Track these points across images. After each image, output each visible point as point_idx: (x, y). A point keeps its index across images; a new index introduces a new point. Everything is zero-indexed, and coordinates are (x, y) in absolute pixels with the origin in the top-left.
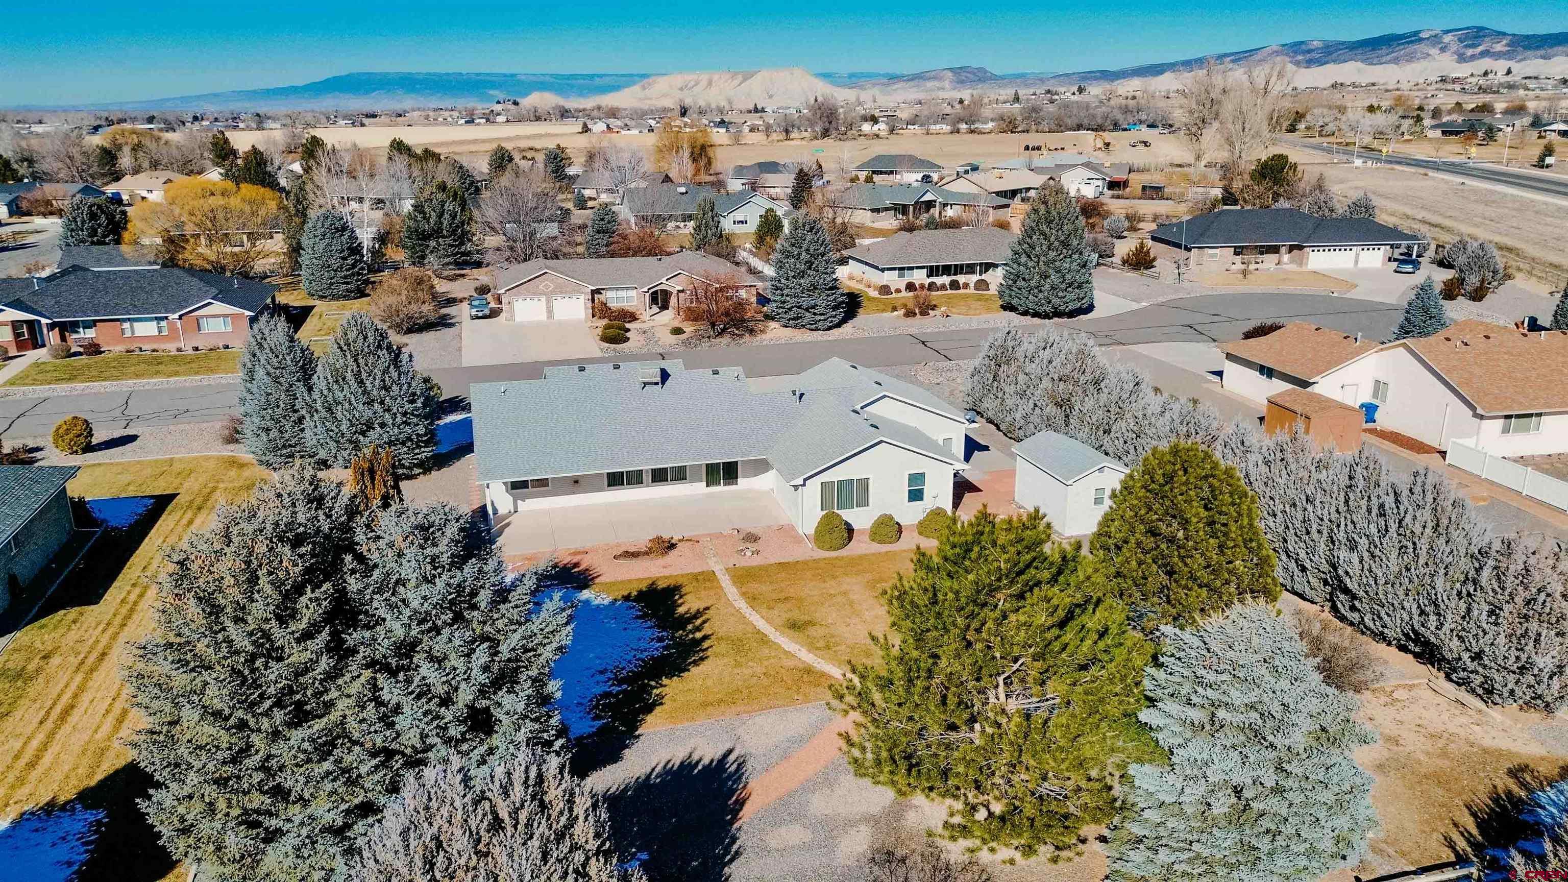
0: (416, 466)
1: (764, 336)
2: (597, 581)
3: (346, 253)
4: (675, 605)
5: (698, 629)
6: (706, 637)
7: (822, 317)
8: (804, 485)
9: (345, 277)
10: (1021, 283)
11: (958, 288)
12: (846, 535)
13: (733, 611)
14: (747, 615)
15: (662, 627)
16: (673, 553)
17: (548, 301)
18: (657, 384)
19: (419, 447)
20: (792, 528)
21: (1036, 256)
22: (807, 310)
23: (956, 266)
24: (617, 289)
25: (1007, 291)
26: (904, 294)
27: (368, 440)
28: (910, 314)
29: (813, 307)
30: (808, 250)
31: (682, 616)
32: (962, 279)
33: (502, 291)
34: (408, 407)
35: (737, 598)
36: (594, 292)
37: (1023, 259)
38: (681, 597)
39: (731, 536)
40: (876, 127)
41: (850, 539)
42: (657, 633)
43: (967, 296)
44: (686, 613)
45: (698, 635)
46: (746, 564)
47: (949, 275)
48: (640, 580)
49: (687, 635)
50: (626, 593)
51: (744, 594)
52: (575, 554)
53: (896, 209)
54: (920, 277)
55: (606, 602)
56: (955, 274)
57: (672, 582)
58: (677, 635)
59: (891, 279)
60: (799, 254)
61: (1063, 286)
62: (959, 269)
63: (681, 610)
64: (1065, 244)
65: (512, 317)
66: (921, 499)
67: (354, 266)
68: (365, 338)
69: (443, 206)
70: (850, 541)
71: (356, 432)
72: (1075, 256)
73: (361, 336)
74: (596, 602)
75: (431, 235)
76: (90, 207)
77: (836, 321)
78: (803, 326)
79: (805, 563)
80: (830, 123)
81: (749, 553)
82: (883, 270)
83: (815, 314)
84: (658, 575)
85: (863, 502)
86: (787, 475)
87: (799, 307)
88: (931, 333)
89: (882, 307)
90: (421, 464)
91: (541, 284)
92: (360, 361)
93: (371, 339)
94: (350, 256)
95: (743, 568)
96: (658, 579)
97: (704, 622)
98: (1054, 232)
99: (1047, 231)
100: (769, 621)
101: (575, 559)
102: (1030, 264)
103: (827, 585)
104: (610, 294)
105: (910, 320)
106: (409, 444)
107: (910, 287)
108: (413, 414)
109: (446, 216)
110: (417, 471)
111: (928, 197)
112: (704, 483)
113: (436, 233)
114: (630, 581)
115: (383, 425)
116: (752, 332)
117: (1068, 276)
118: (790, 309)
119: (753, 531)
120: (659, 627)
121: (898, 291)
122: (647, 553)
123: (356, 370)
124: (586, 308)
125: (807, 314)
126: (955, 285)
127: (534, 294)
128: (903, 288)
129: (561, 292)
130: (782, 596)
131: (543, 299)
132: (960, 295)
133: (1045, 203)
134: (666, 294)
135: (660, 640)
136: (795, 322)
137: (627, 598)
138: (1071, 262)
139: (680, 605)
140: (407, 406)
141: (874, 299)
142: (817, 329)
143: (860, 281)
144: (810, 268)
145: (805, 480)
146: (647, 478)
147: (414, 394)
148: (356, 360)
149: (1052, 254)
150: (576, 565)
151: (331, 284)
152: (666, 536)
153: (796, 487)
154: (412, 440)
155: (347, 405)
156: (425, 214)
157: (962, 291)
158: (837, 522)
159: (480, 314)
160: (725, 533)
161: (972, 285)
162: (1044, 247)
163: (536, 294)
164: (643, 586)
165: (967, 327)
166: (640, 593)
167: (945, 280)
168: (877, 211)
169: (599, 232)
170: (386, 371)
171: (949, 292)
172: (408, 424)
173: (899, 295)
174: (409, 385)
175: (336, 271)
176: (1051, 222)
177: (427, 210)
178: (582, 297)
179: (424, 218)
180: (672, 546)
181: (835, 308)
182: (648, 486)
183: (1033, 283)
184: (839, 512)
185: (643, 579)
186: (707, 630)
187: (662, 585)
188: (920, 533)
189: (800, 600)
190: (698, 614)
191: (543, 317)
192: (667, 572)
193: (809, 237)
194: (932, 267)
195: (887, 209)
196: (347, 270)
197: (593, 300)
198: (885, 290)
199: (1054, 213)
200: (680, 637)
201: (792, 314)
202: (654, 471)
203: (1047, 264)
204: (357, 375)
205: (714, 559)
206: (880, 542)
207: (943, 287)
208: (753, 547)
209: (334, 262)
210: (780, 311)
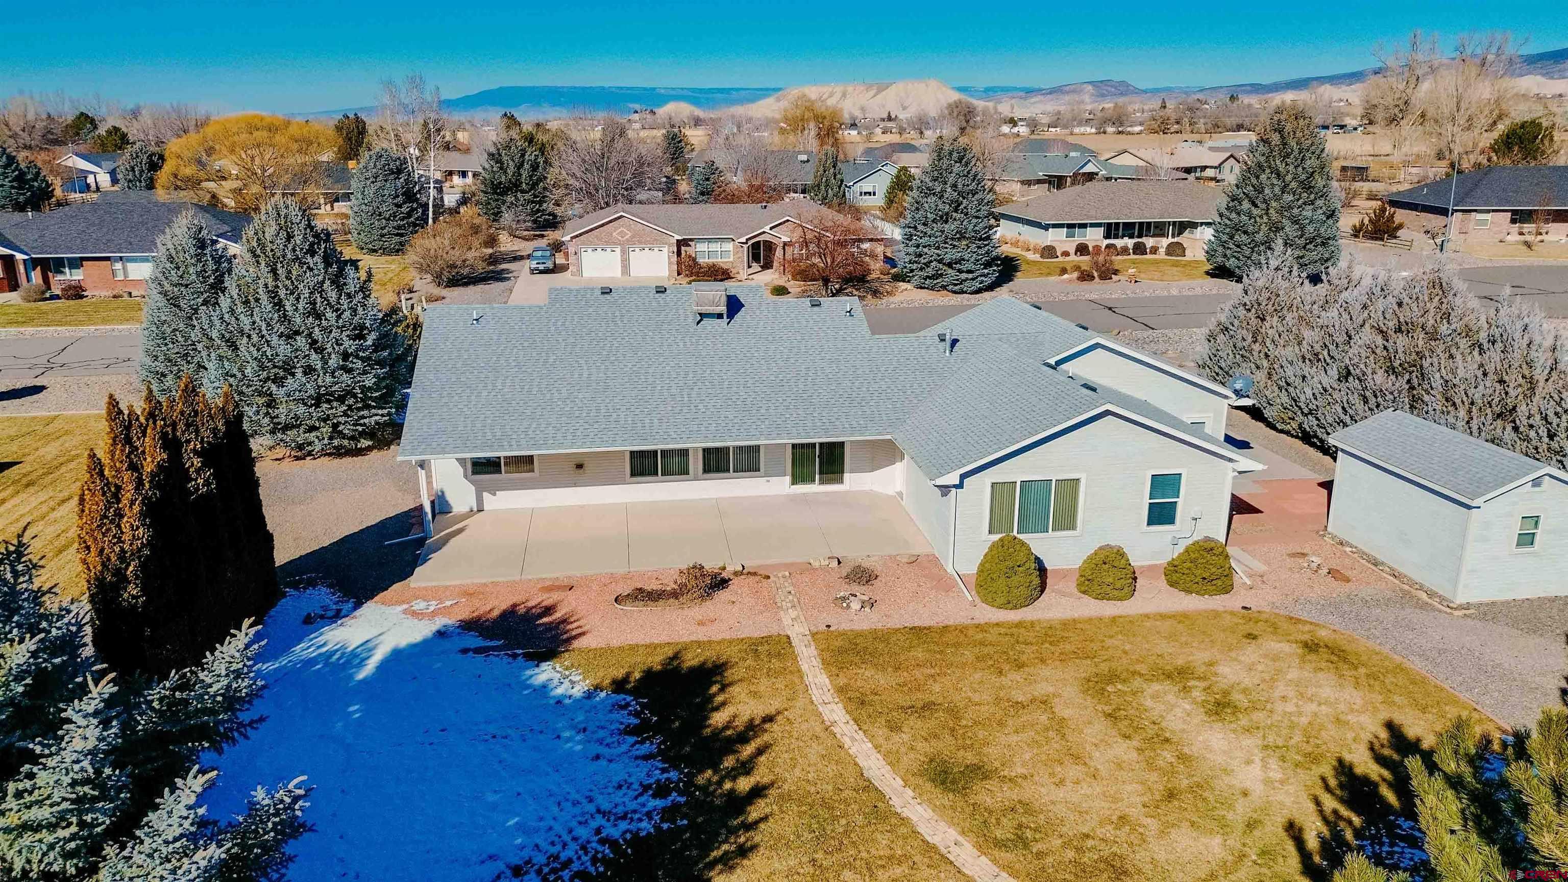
0: (363, 434)
1: (891, 299)
2: (576, 644)
3: (400, 199)
4: (707, 706)
5: (746, 768)
6: (758, 792)
7: (970, 276)
8: (960, 486)
9: (399, 227)
10: (1240, 238)
11: (1144, 252)
12: (1037, 581)
13: (818, 729)
14: (847, 742)
15: (671, 759)
16: (722, 595)
17: (623, 252)
18: (720, 316)
19: (368, 407)
20: (934, 560)
21: (1265, 201)
22: (950, 265)
23: (1141, 224)
24: (709, 240)
25: (1220, 249)
26: (1073, 257)
27: (282, 391)
28: (1086, 277)
29: (959, 261)
30: (954, 186)
31: (717, 733)
32: (1149, 242)
33: (567, 238)
34: (349, 345)
35: (828, 697)
36: (681, 243)
37: (1246, 205)
38: (722, 689)
39: (826, 569)
40: (1015, 130)
41: (1043, 587)
42: (656, 773)
43: (1156, 262)
44: (726, 727)
45: (744, 784)
46: (845, 626)
47: (1131, 236)
48: (652, 647)
49: (720, 783)
50: (620, 673)
51: (841, 690)
52: (550, 589)
53: (1050, 183)
54: (1094, 237)
55: (578, 691)
56: (1140, 236)
57: (709, 655)
58: (701, 780)
59: (1056, 238)
60: (943, 191)
61: (1301, 242)
62: (1144, 229)
63: (718, 719)
64: (1307, 186)
65: (580, 271)
66: (1171, 520)
67: (409, 214)
68: (289, 237)
69: (523, 155)
70: (1042, 591)
71: (268, 378)
72: (1320, 202)
73: (283, 234)
74: (560, 691)
75: (509, 189)
76: (151, 156)
77: (988, 281)
78: (944, 287)
79: (962, 630)
80: (967, 122)
81: (855, 605)
82: (1046, 227)
83: (960, 271)
84: (686, 639)
85: (1067, 520)
86: (932, 468)
87: (940, 261)
88: (1118, 299)
89: (1045, 271)
90: (370, 433)
91: (615, 231)
92: (281, 271)
93: (298, 239)
94: (405, 203)
95: (843, 634)
96: (686, 647)
97: (760, 752)
98: (1291, 168)
99: (1282, 168)
100: (892, 759)
101: (548, 599)
102: (1255, 212)
103: (1005, 681)
104: (702, 247)
105: (1086, 285)
106: (351, 401)
107: (1082, 249)
108: (357, 357)
109: (526, 166)
110: (365, 443)
111: (1089, 168)
112: (788, 479)
113: (514, 186)
114: (634, 648)
115: (309, 370)
116: (876, 293)
117: (1310, 229)
118: (927, 264)
119: (866, 564)
120: (663, 754)
121: (1066, 254)
122: (675, 595)
123: (271, 283)
124: (670, 263)
125: (950, 271)
126: (1139, 249)
127: (607, 243)
128: (1072, 251)
129: (640, 242)
130: (920, 698)
131: (618, 250)
132: (1148, 260)
133: (1280, 131)
134: (770, 247)
135: (661, 791)
136: (932, 282)
137: (619, 685)
138: (1315, 210)
139: (717, 709)
140: (347, 343)
141: (1035, 262)
142: (962, 292)
143: (1016, 244)
144: (956, 210)
145: (963, 477)
146: (696, 463)
147: (362, 327)
148: (274, 271)
149: (1288, 198)
150: (549, 610)
151: (382, 236)
152: (711, 565)
153: (945, 490)
154: (355, 396)
155: (255, 338)
156: (502, 163)
157: (1148, 256)
158: (1021, 557)
159: (541, 267)
160: (816, 564)
161: (1162, 251)
162: (1277, 190)
163: (610, 243)
164: (656, 661)
165: (1166, 293)
166: (649, 674)
167: (1129, 242)
168: (1028, 183)
169: (702, 194)
170: (319, 288)
171: (1132, 257)
172: (349, 371)
173: (1067, 259)
174: (354, 311)
175: (389, 219)
176: (1288, 155)
177: (505, 158)
178: (665, 250)
179: (501, 168)
180: (719, 583)
181: (987, 265)
182: (696, 479)
183: (1259, 237)
184: (1020, 536)
185: (656, 646)
186: (761, 775)
187: (691, 660)
188: (1172, 584)
189: (954, 712)
190: (752, 729)
191: (618, 273)
192: (701, 634)
193: (957, 168)
194: (1109, 225)
195: (1039, 182)
196: (402, 220)
197: (679, 253)
198: (1049, 251)
199: (1293, 143)
200: (704, 789)
201: (930, 271)
202: (706, 451)
203: (1280, 212)
204: (273, 294)
205: (793, 613)
206: (1102, 597)
207: (1125, 250)
208: (863, 592)
209: (387, 209)
210: (915, 266)
